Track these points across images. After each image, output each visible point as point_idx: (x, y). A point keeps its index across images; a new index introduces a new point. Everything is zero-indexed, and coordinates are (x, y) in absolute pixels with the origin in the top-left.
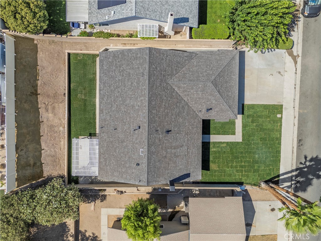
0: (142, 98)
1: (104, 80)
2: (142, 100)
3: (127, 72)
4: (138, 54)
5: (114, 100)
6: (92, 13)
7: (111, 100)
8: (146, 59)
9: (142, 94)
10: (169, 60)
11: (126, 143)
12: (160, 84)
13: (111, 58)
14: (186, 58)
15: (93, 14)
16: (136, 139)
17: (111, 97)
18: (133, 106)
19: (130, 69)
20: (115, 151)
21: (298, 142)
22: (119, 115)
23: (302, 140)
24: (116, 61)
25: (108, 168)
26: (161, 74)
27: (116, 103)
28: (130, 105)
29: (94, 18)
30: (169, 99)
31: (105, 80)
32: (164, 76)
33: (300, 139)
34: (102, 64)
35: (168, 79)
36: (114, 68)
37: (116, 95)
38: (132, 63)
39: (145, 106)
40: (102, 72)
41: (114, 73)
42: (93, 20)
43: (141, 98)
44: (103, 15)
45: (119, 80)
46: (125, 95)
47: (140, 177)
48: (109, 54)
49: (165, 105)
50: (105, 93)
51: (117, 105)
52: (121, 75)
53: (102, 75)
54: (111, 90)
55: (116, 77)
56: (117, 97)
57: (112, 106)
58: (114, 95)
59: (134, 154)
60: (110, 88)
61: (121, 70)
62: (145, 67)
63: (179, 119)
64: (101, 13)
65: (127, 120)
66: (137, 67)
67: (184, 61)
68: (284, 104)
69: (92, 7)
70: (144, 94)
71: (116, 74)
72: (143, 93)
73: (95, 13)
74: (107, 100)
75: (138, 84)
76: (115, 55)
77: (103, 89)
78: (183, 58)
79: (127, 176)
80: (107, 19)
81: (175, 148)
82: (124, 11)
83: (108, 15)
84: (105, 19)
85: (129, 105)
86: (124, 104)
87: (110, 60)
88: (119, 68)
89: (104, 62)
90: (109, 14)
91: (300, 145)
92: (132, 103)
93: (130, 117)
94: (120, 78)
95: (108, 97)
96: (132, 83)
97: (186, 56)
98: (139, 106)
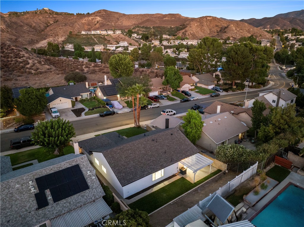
9: (134, 145)
17: (149, 164)
18: (144, 148)
36: (128, 169)
38: (117, 158)
41: (131, 168)
42: (100, 191)
45: (134, 162)
48: (120, 178)
50: (149, 169)
51: (151, 158)
52: (130, 163)
53: (138, 176)
54: (144, 165)
56: (145, 160)
57: (154, 161)
62: (116, 149)
65: (154, 149)
70: (132, 144)
74: (152, 165)
80: (95, 177)
82: (85, 164)
83: (92, 177)
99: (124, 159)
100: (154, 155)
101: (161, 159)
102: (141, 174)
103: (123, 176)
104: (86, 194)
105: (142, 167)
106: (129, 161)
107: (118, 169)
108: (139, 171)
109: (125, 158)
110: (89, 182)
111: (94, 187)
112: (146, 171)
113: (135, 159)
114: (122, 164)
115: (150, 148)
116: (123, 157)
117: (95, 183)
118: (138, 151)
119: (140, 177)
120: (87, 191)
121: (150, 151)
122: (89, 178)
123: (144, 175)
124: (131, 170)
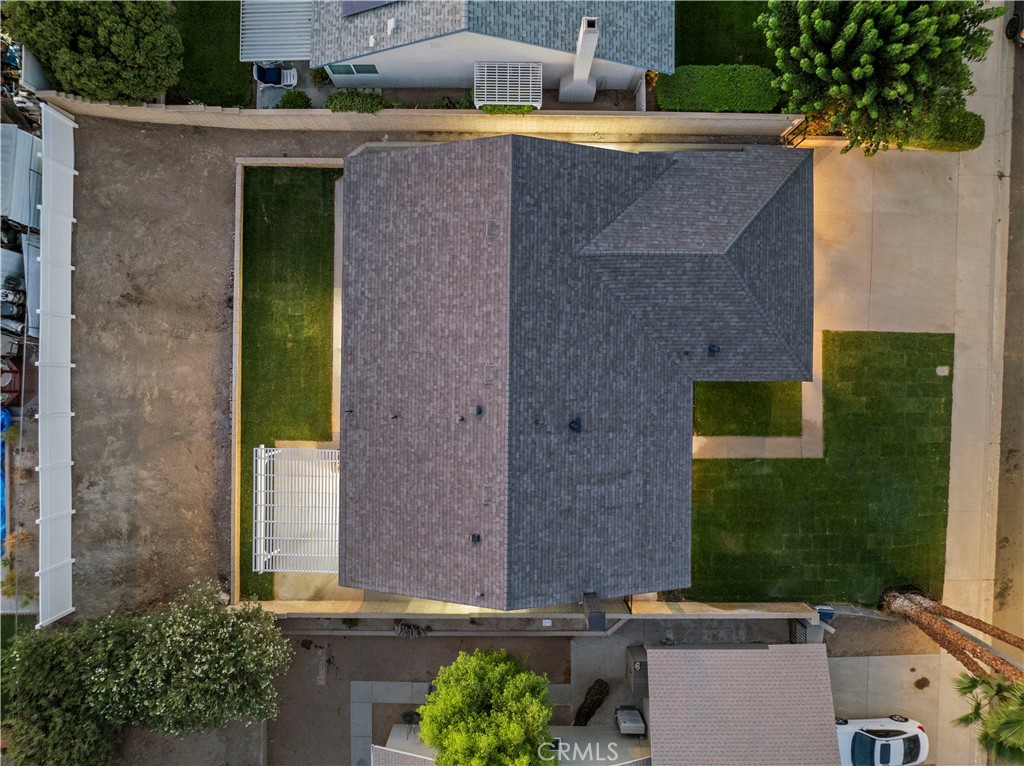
0: (490, 307)
1: (360, 250)
2: (488, 313)
3: (436, 220)
4: (474, 159)
5: (393, 317)
6: (324, 30)
7: (383, 318)
8: (502, 173)
9: (489, 295)
10: (580, 177)
11: (431, 465)
12: (551, 260)
13: (384, 174)
14: (638, 174)
15: (325, 34)
16: (469, 449)
17: (380, 307)
18: (457, 336)
19: (446, 210)
20: (396, 492)
21: (1004, 460)
22: (410, 366)
23: (1015, 451)
24: (399, 184)
25: (373, 546)
26: (555, 225)
27: (400, 328)
28: (447, 332)
29: (330, 46)
30: (582, 310)
31: (364, 250)
32: (563, 232)
33: (1011, 446)
34: (352, 196)
35: (577, 241)
36: (393, 209)
37: (401, 299)
38: (455, 189)
39: (498, 335)
40: (353, 224)
41: (395, 223)
42: (327, 53)
43: (485, 309)
44: (359, 34)
45: (409, 247)
46: (429, 297)
47: (482, 581)
48: (375, 163)
49: (566, 332)
50: (363, 293)
51: (401, 333)
52: (415, 230)
53: (354, 233)
54: (384, 284)
55: (401, 239)
56: (402, 305)
57: (385, 338)
58: (393, 300)
59: (460, 501)
60: (378, 275)
61: (416, 215)
62: (500, 202)
63: (615, 379)
64: (353, 30)
65: (435, 383)
66: (471, 201)
67: (630, 183)
68: (957, 331)
69: (322, 12)
70: (497, 293)
71: (401, 227)
72: (493, 290)
73: (334, 28)
74: (368, 318)
75: (475, 259)
76: (396, 164)
77: (356, 281)
78: (627, 173)
79: (436, 576)
80: (371, 44)
81: (601, 482)
82: (428, 18)
83: (376, 34)
84: (365, 46)
85: (443, 330)
86: (425, 330)
87: (381, 183)
88: (409, 209)
89: (362, 192)
90: (379, 31)
91: (1012, 467)
92: (453, 327)
93: (447, 375)
94: (414, 242)
95: (371, 307)
96: (454, 257)
97: (637, 168)
98: (476, 336)
101: (380, 376)
117: (353, 40)
122: (376, 24)
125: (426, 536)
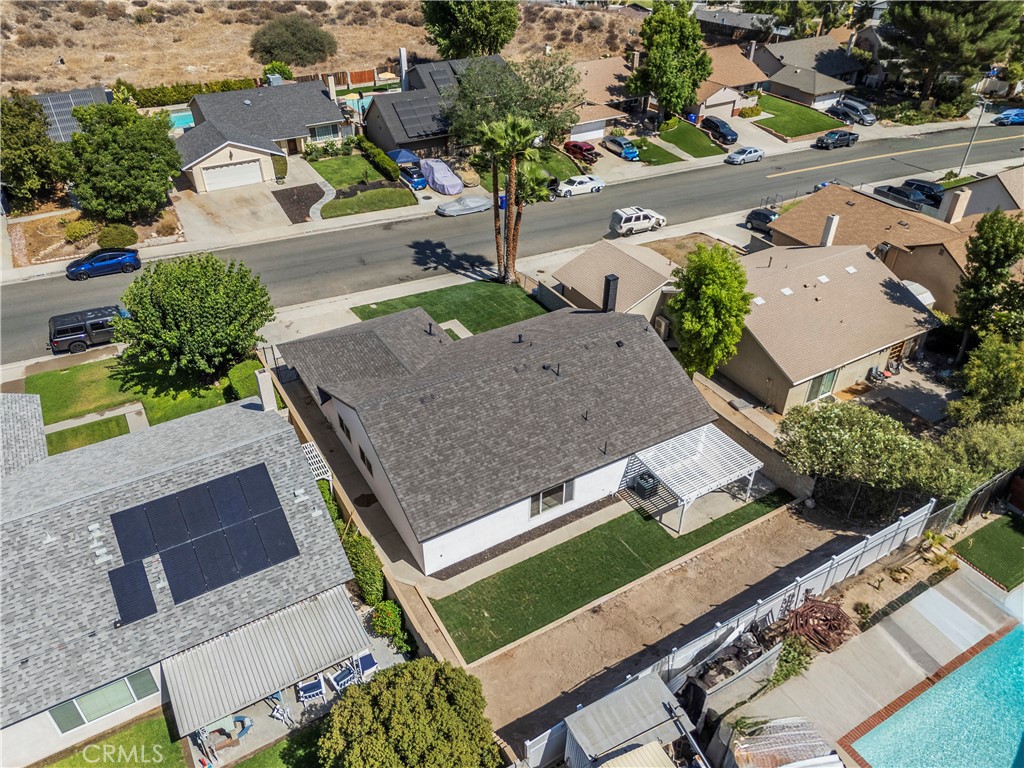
3: (438, 440)
7: (527, 455)
17: (521, 460)
19: (427, 435)
20: (631, 401)
22: (547, 422)
25: (676, 404)
27: (526, 439)
28: (511, 404)
31: (486, 490)
34: (449, 520)
36: (444, 479)
37: (507, 446)
38: (410, 435)
39: (494, 371)
40: (471, 509)
41: (455, 472)
42: (336, 562)
43: (482, 385)
44: (313, 531)
45: (467, 453)
46: (495, 425)
47: (640, 333)
48: (413, 509)
50: (518, 478)
51: (529, 437)
53: (477, 505)
64: (310, 540)
66: (414, 420)
80: (321, 512)
82: (288, 463)
83: (310, 512)
87: (428, 498)
89: (442, 512)
93: (537, 395)
99: (433, 438)
100: (543, 426)
101: (567, 441)
102: (489, 497)
103: (423, 503)
104: (288, 573)
105: (496, 472)
106: (452, 447)
107: (410, 477)
108: (482, 486)
109: (438, 432)
110: (299, 528)
111: (316, 550)
112: (506, 489)
113: (472, 440)
114: (426, 457)
115: (530, 400)
116: (432, 431)
117: (319, 535)
118: (487, 410)
119: (484, 509)
120: (292, 562)
121: (532, 412)
122: (301, 515)
123: (498, 502)
124: (455, 480)
125: (643, 373)
